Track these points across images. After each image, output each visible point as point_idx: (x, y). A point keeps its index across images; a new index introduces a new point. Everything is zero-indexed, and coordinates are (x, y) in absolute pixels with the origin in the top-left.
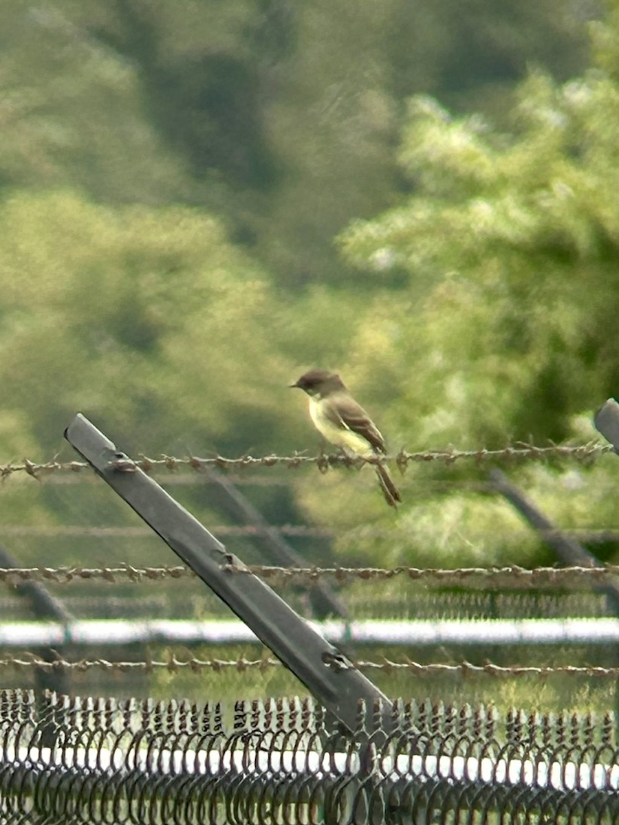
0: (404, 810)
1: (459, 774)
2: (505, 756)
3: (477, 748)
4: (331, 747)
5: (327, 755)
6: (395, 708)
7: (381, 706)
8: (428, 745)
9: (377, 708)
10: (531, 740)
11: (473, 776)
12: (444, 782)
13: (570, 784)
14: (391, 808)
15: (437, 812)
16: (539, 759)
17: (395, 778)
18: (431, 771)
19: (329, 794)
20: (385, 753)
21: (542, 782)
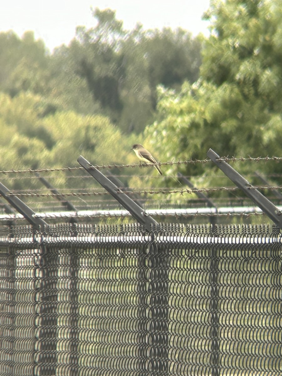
0: (162, 249)
1: (175, 241)
2: (186, 235)
3: (179, 234)
4: (144, 235)
5: (143, 237)
6: (159, 225)
7: (156, 225)
8: (168, 234)
9: (155, 225)
10: (192, 232)
11: (179, 241)
12: (172, 242)
13: (202, 242)
14: (159, 249)
15: (170, 250)
16: (194, 236)
17: (160, 242)
18: (168, 240)
19: (144, 246)
20: (157, 236)
21: (195, 242)
